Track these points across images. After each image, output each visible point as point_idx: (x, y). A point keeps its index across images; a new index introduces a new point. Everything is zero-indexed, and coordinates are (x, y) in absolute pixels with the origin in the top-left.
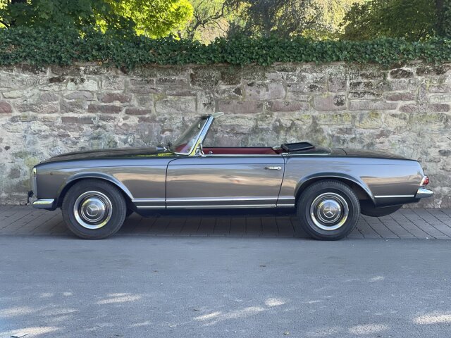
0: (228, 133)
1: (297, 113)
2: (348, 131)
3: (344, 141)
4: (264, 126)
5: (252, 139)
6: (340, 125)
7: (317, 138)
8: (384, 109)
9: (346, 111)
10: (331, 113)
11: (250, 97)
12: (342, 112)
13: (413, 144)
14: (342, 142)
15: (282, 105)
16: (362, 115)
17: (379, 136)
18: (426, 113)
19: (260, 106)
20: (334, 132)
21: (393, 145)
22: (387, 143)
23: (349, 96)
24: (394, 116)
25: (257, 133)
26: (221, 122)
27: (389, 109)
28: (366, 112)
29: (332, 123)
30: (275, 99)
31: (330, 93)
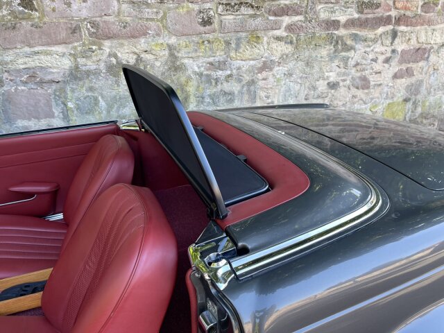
0: (25, 83)
1: (143, 40)
2: (221, 65)
3: (217, 80)
4: (90, 65)
5: (73, 91)
6: (210, 56)
7: (178, 79)
8: (266, 29)
9: (216, 34)
10: (195, 39)
11: (54, 15)
12: (210, 37)
13: (301, 78)
14: (213, 82)
15: (116, 28)
16: (238, 39)
17: (261, 69)
18: (314, 33)
19: (75, 30)
20: (202, 69)
21: (278, 80)
22: (271, 79)
23: (219, 10)
24: (278, 39)
25: (80, 80)
26: (7, 63)
27: (272, 29)
28: (244, 34)
29: (198, 54)
30: (101, 16)
31: (190, 4)
